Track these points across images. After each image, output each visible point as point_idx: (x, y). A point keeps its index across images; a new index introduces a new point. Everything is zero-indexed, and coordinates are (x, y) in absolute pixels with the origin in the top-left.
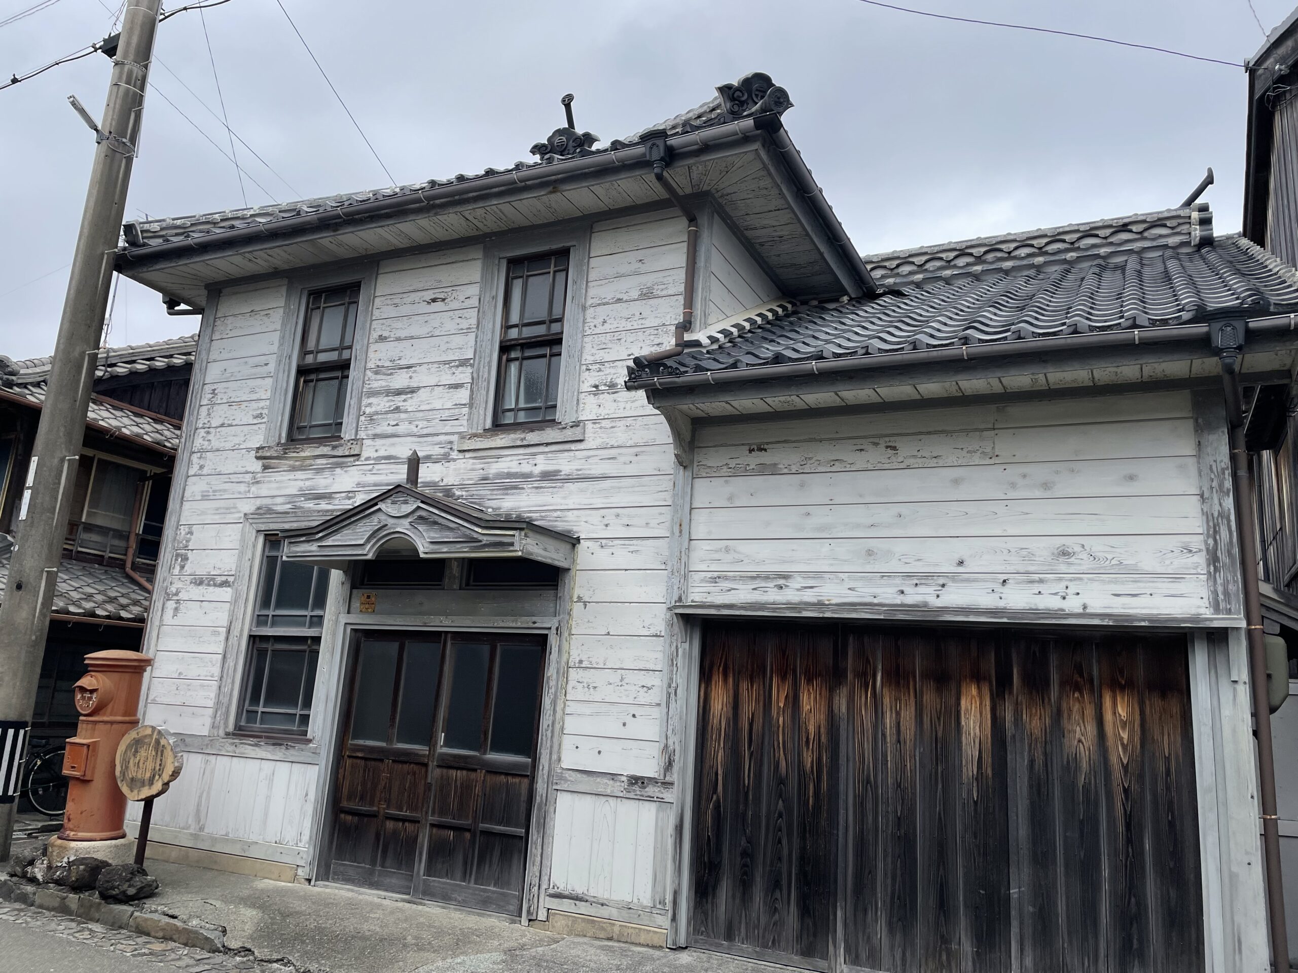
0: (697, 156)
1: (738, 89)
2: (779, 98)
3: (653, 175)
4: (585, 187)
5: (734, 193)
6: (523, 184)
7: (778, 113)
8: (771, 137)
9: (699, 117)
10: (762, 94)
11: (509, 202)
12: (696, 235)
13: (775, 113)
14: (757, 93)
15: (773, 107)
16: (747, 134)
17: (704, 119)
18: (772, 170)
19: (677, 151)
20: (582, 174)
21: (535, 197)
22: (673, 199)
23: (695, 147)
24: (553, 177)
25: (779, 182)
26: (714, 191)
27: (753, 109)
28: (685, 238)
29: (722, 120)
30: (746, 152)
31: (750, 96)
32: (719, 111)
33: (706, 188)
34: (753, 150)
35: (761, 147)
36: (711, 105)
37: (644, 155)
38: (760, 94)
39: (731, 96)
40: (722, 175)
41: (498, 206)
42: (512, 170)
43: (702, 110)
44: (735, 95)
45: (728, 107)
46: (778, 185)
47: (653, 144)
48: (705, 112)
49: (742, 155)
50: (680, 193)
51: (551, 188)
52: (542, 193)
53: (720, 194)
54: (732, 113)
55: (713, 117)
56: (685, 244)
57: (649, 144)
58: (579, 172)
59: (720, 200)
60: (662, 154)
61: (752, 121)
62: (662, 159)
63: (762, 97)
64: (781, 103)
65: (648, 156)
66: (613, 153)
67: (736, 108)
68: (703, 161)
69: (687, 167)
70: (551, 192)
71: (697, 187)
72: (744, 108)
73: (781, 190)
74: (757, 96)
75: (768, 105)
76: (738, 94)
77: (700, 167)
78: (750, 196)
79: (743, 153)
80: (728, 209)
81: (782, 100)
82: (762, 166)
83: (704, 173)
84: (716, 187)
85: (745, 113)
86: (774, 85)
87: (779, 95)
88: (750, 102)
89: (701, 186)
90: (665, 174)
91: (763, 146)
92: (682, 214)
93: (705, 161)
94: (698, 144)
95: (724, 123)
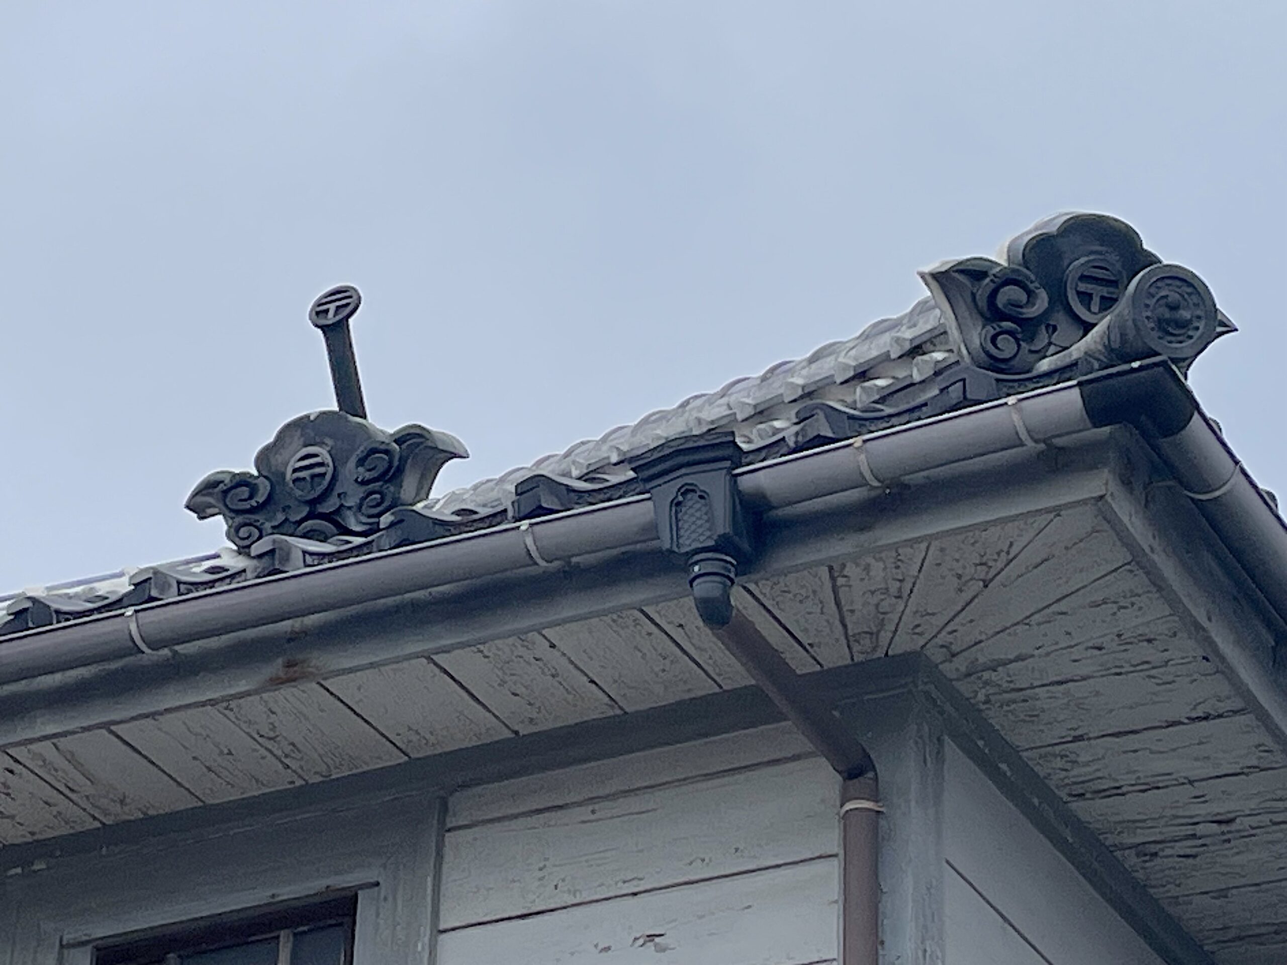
0: (862, 529)
1: (1009, 279)
2: (1174, 308)
3: (689, 602)
4: (417, 656)
5: (1019, 658)
6: (166, 652)
7: (1175, 361)
8: (1155, 448)
9: (862, 375)
10: (1105, 291)
11: (106, 726)
12: (875, 829)
13: (1163, 363)
14: (1082, 287)
15: (1153, 340)
16: (1059, 442)
17: (880, 383)
18: (1169, 568)
19: (780, 512)
20: (398, 609)
21: (212, 702)
22: (772, 692)
23: (854, 495)
24: (286, 626)
25: (1201, 616)
26: (937, 655)
27: (1076, 351)
28: (832, 841)
29: (955, 392)
30: (1057, 511)
31: (1059, 300)
32: (939, 356)
33: (903, 644)
34: (1084, 502)
35: (1114, 487)
36: (908, 334)
37: (651, 530)
38: (1098, 291)
39: (983, 303)
40: (966, 596)
41: (62, 742)
42: (119, 603)
43: (873, 351)
44: (1001, 300)
45: (976, 342)
46: (1198, 627)
47: (687, 490)
48: (885, 358)
49: (1042, 520)
50: (801, 664)
51: (276, 667)
52: (243, 686)
53: (960, 664)
54: (995, 364)
55: (917, 377)
56: (834, 868)
57: (669, 490)
58: (390, 601)
59: (964, 688)
60: (723, 526)
61: (1076, 392)
62: (722, 545)
63: (1108, 303)
64: (1184, 325)
65: (665, 535)
66: (524, 525)
67: (1007, 347)
68: (888, 547)
69: (824, 571)
70: (277, 682)
71: (867, 642)
72: (1039, 345)
73: (1208, 641)
74: (1085, 298)
75: (1131, 333)
76: (1011, 293)
77: (877, 568)
78: (1085, 671)
79: (1048, 511)
80: (996, 718)
81: (1185, 314)
82: (1122, 556)
83: (894, 586)
84: (943, 638)
85: (1045, 365)
86: (1151, 260)
87: (1174, 297)
88: (1060, 319)
89: (885, 637)
90: (738, 598)
91: (1127, 483)
92: (810, 747)
93: (896, 547)
94: (865, 484)
95: (965, 402)
